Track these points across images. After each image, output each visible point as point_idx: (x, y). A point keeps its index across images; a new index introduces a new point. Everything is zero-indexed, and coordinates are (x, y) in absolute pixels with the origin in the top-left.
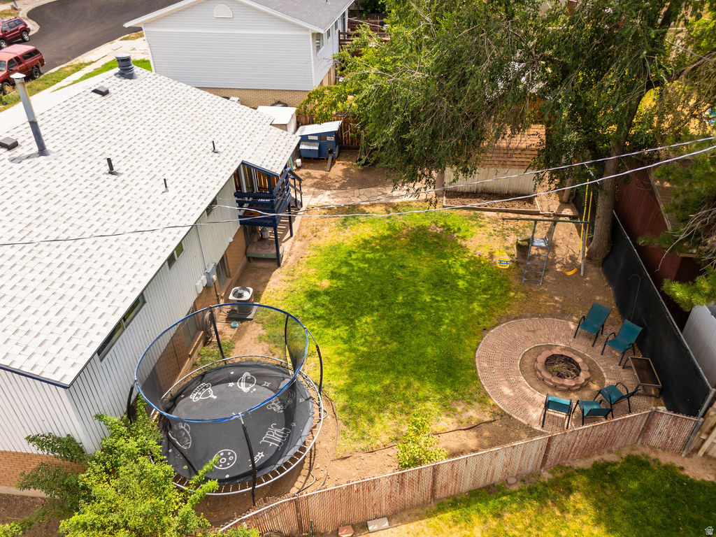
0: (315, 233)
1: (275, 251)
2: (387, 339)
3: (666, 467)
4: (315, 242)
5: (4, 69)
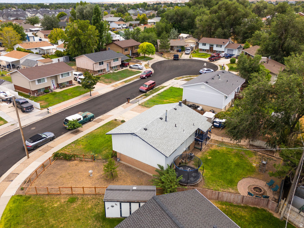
0: (211, 146)
1: (200, 147)
2: (220, 172)
3: (270, 213)
4: (211, 148)
5: (147, 87)
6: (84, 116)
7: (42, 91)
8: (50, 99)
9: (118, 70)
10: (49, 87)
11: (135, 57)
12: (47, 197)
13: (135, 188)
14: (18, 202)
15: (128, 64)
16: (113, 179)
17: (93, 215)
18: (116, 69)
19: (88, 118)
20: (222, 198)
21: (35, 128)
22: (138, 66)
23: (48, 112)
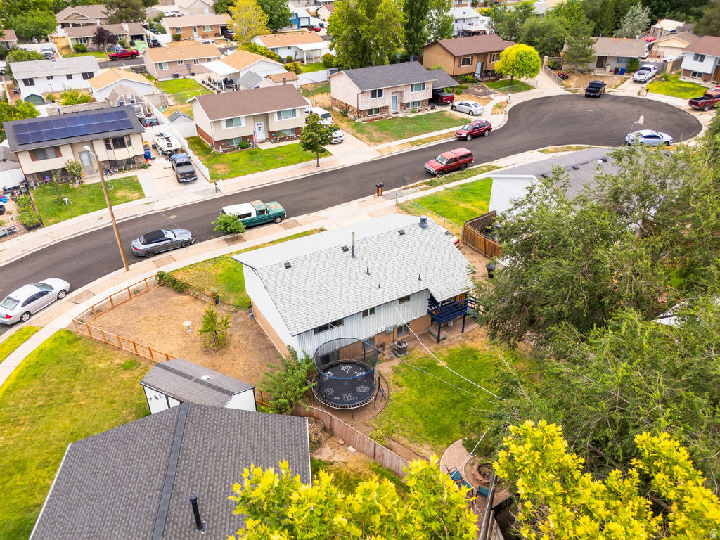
1: (437, 335)
5: (444, 163)
6: (259, 209)
7: (235, 144)
8: (241, 162)
9: (419, 111)
10: (251, 137)
11: (487, 81)
12: (101, 348)
13: (204, 378)
14: (58, 343)
15: (452, 99)
16: (218, 350)
17: (138, 402)
18: (417, 107)
19: (269, 216)
20: (382, 458)
21: (175, 216)
22: (469, 106)
23: (217, 190)
